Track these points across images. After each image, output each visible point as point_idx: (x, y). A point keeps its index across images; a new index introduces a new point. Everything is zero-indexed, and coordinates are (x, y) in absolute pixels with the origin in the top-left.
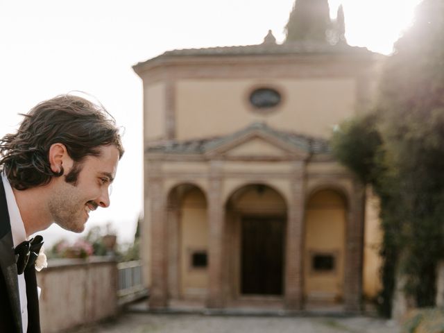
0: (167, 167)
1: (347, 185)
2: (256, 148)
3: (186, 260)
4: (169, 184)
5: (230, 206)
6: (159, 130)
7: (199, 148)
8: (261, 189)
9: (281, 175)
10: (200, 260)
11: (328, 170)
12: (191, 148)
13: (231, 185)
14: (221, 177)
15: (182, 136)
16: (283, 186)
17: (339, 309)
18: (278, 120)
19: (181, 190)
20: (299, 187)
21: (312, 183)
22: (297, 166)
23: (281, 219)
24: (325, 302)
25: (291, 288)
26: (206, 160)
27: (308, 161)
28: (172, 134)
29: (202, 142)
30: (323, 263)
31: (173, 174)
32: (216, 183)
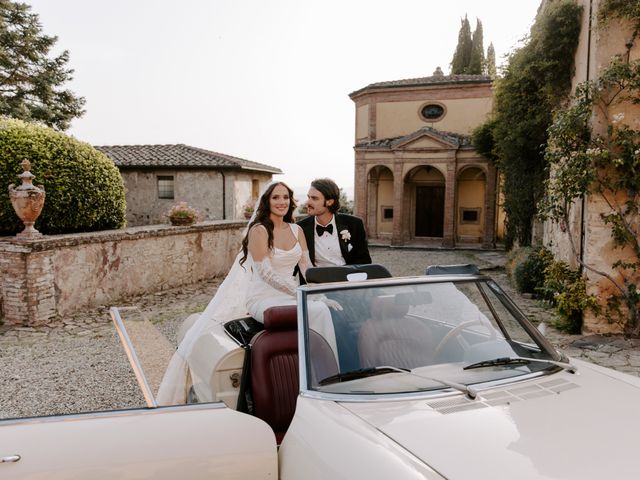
0: (368, 156)
1: (485, 166)
2: (424, 144)
3: (380, 214)
4: (369, 166)
5: (408, 179)
6: (365, 133)
7: (388, 144)
8: (429, 169)
9: (441, 161)
10: (389, 214)
11: (470, 156)
12: (384, 144)
13: (408, 167)
14: (402, 162)
15: (379, 138)
16: (442, 167)
17: (480, 246)
18: (440, 125)
19: (377, 170)
20: (452, 168)
21: (461, 165)
22: (452, 154)
23: (443, 188)
24: (471, 242)
25: (448, 232)
26: (393, 152)
27: (458, 151)
28: (373, 136)
29: (391, 140)
30: (470, 216)
31: (372, 161)
32: (398, 166)
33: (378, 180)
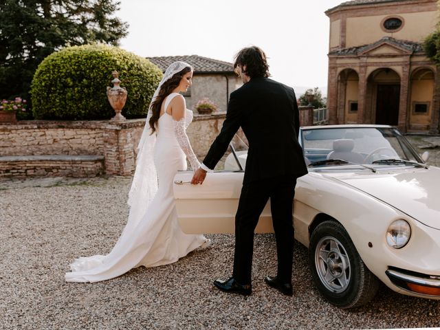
0: (339, 61)
1: (434, 68)
2: (384, 50)
3: (348, 107)
4: (340, 69)
5: (371, 79)
6: (337, 43)
7: (356, 52)
8: (387, 71)
9: (397, 64)
10: (354, 107)
11: (421, 60)
12: (352, 52)
13: (371, 69)
14: (366, 66)
15: (348, 46)
16: (398, 69)
17: (427, 132)
18: (398, 35)
19: (346, 72)
20: (407, 70)
21: (414, 67)
22: (407, 59)
23: (399, 86)
24: (421, 129)
25: (402, 121)
26: (359, 58)
27: (412, 56)
29: (357, 48)
30: (421, 108)
31: (342, 65)
32: (363, 69)
33: (346, 80)
